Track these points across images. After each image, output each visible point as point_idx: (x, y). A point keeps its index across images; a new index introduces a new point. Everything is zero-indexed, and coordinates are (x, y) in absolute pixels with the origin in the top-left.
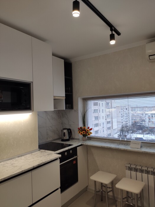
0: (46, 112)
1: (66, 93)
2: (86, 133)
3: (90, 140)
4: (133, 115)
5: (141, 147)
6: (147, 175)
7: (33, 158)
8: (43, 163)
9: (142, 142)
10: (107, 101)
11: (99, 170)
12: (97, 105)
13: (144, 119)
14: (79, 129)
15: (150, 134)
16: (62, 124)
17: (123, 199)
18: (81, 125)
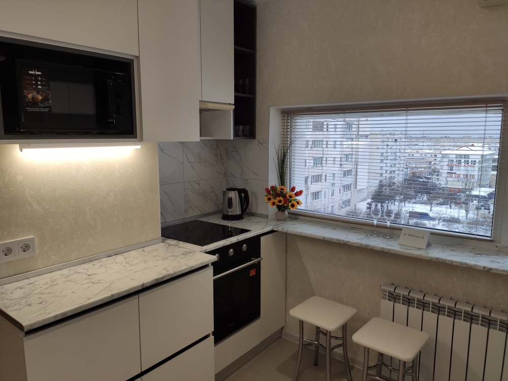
0: (182, 143)
1: (238, 94)
2: (285, 203)
3: (296, 219)
4: (411, 157)
5: (429, 245)
6: (436, 315)
7: (145, 261)
8: (169, 275)
9: (432, 234)
10: (347, 119)
11: (313, 295)
12: (322, 130)
13: (438, 167)
14: (268, 191)
15: (449, 206)
16: (225, 175)
17: (369, 368)
18: (273, 181)
